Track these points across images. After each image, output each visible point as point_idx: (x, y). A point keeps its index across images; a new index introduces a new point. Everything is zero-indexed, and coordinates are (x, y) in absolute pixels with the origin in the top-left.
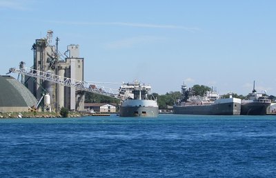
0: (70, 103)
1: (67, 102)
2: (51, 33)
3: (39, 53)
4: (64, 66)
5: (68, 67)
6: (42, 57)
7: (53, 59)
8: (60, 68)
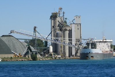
0: (72, 51)
1: (70, 50)
2: (61, 9)
3: (53, 21)
4: (68, 29)
5: (71, 29)
6: (55, 23)
7: (62, 24)
8: (66, 30)
